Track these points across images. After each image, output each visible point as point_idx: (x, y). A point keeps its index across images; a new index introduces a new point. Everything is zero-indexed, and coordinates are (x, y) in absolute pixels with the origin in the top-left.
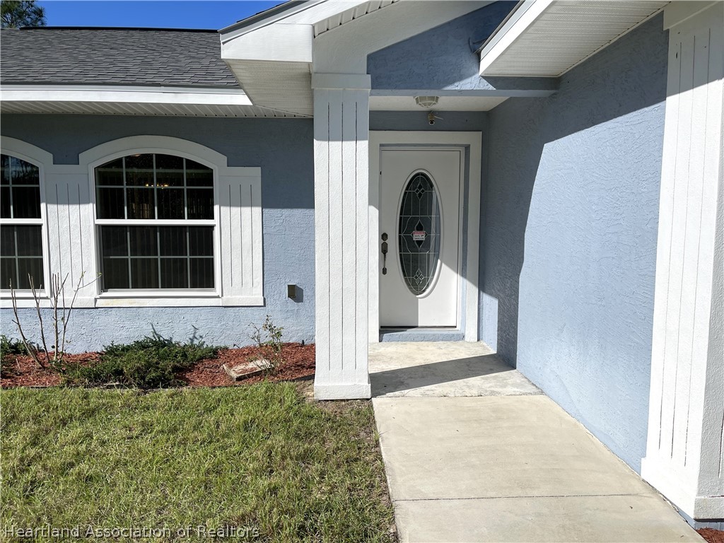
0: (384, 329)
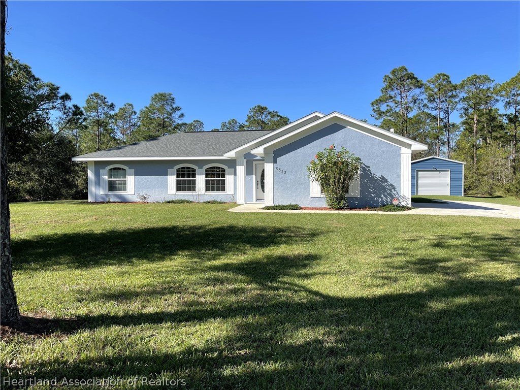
0: (257, 200)
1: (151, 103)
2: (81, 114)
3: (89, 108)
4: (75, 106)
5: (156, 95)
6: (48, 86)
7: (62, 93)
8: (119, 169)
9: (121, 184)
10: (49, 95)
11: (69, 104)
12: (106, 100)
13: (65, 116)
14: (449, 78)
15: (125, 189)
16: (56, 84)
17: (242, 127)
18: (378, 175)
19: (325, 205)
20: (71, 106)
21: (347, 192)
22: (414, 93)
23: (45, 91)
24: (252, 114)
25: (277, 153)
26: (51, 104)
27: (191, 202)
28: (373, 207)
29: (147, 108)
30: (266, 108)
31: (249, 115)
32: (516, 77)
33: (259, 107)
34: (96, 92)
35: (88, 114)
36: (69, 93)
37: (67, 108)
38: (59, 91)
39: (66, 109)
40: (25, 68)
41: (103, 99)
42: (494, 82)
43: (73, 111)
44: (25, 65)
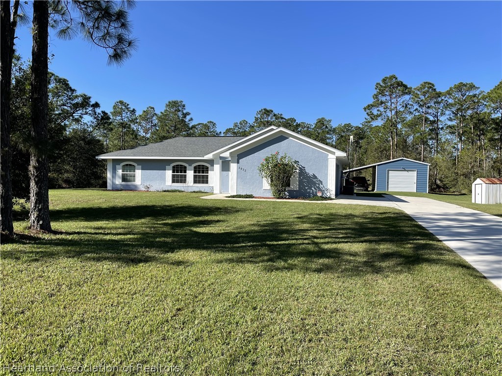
1: (165, 109)
2: (108, 118)
3: (115, 113)
4: (103, 112)
5: (169, 102)
6: (82, 96)
7: (93, 102)
8: (130, 165)
9: (131, 176)
10: (82, 103)
11: (98, 111)
12: (129, 106)
13: (95, 120)
14: (434, 86)
15: (134, 181)
16: (89, 95)
17: (252, 127)
18: (311, 174)
19: (270, 195)
20: (100, 112)
21: (289, 186)
22: (404, 99)
23: (80, 100)
24: (259, 116)
25: (240, 156)
26: (84, 111)
27: (182, 191)
28: (305, 198)
29: (161, 113)
30: (272, 111)
31: (256, 117)
32: (498, 85)
33: (265, 109)
34: (121, 100)
35: (114, 118)
36: (98, 102)
37: (97, 114)
38: (90, 100)
39: (95, 115)
40: (64, 81)
41: (126, 106)
42: (479, 90)
43: (102, 116)
44: (64, 79)
